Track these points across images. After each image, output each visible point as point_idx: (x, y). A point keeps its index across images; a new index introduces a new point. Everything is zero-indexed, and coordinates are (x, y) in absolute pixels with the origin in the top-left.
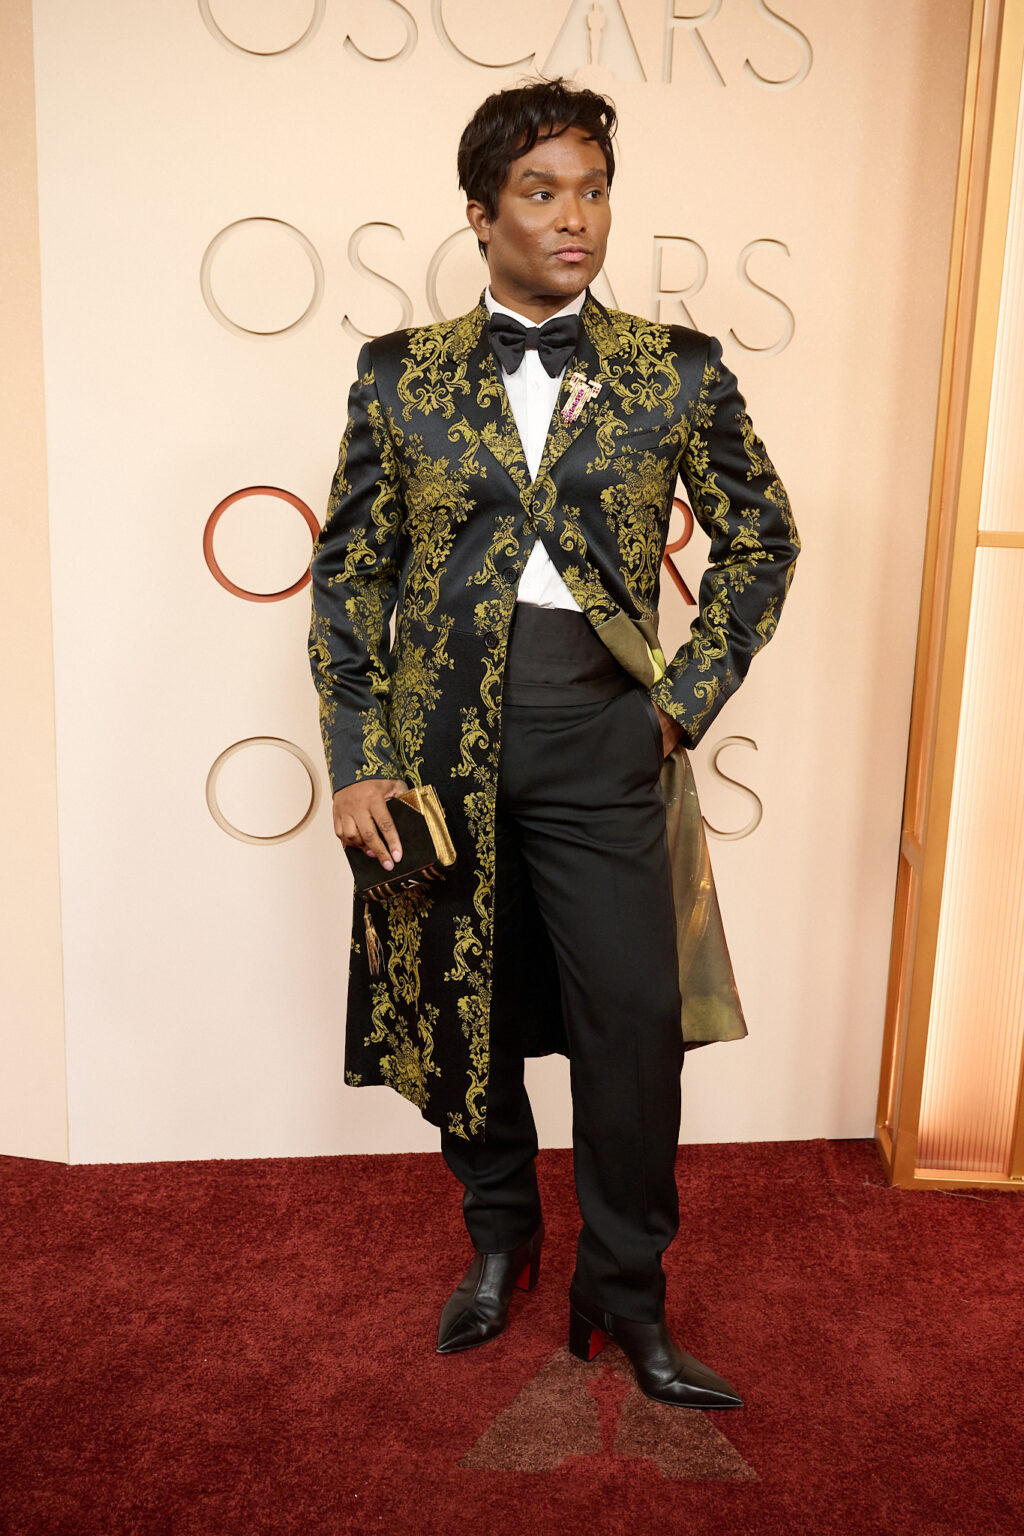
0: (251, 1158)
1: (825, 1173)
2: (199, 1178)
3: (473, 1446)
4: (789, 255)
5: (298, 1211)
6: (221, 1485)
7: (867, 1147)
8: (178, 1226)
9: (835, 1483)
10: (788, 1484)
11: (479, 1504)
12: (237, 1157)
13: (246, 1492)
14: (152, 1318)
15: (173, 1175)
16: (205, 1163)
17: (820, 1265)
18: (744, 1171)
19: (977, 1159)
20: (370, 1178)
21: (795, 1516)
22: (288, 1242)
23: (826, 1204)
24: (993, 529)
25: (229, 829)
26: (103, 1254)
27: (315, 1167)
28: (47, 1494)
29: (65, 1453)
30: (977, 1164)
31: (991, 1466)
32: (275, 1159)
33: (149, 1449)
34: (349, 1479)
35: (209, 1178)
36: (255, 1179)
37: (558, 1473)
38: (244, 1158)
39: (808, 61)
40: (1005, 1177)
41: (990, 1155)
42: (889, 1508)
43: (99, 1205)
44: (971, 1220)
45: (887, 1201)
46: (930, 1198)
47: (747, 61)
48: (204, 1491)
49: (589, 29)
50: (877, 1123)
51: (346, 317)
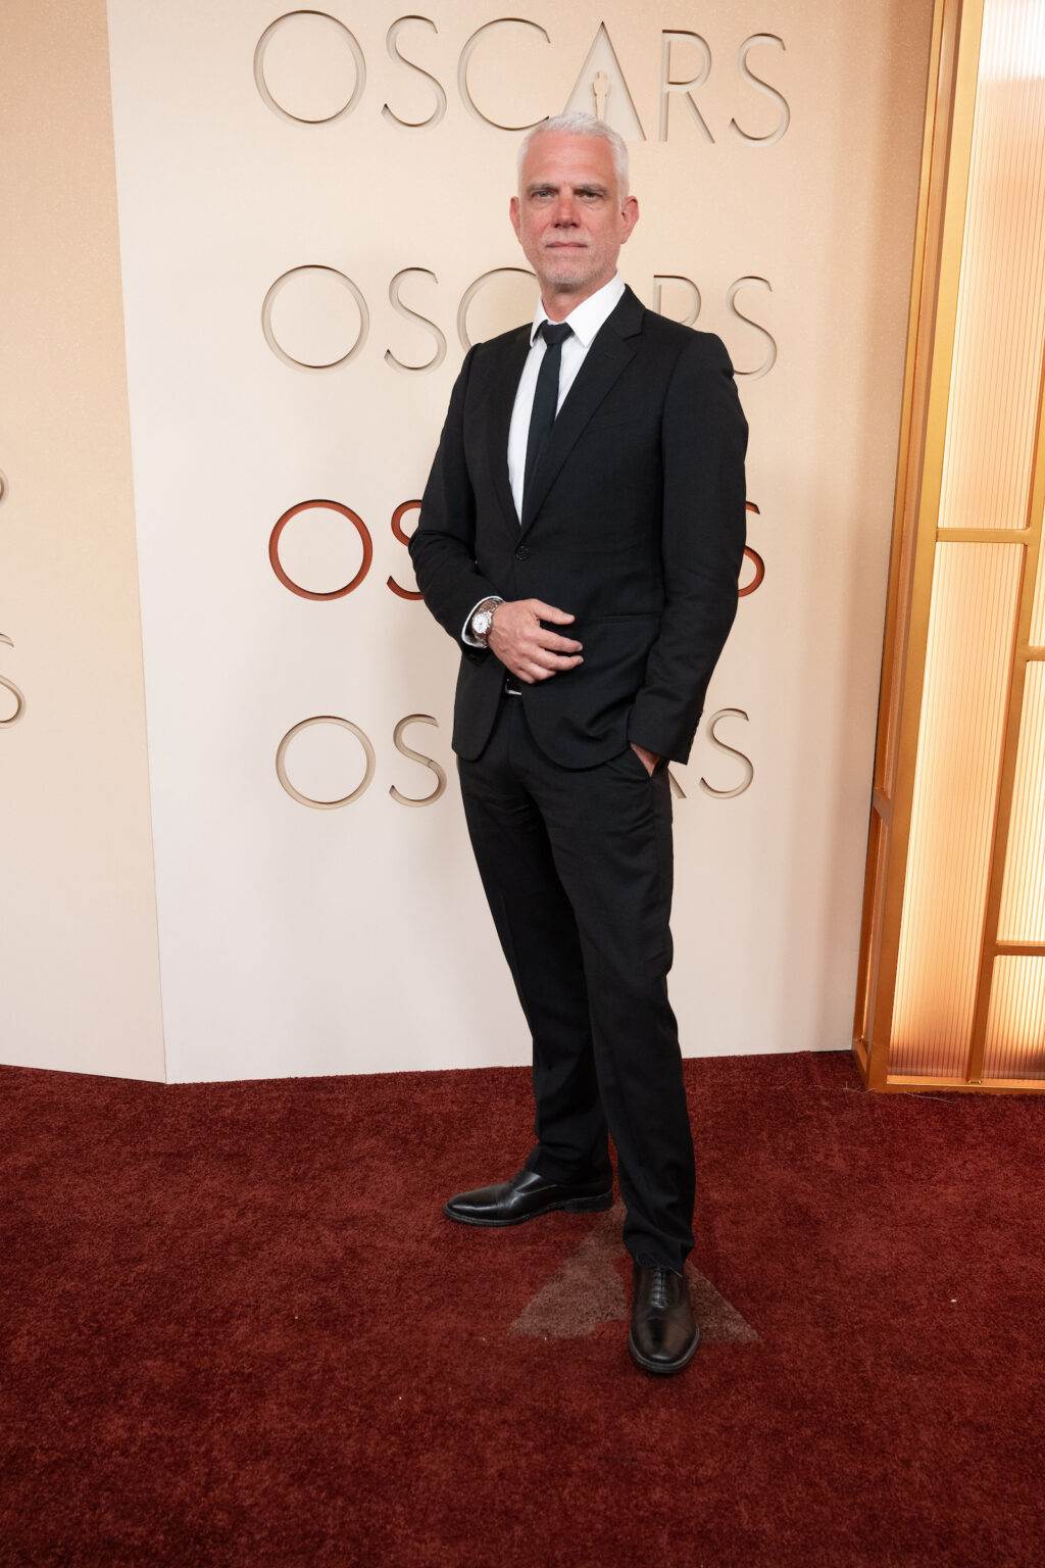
0: (322, 1076)
1: (810, 1080)
2: (277, 1095)
3: (518, 1316)
4: (770, 289)
5: (362, 1120)
6: (304, 1354)
7: (845, 1057)
8: (261, 1135)
9: (825, 1342)
10: (786, 1344)
11: (525, 1364)
12: (309, 1075)
13: (327, 1359)
14: (241, 1214)
15: (255, 1092)
16: (282, 1080)
17: (808, 1158)
18: (741, 1079)
19: (940, 1066)
20: (423, 1092)
21: (793, 1371)
22: (355, 1147)
23: (812, 1107)
24: (951, 526)
25: (298, 797)
26: (199, 1159)
27: (376, 1082)
28: (158, 1363)
29: (171, 1328)
30: (940, 1071)
31: (957, 1326)
32: (342, 1076)
33: (241, 1325)
34: (413, 1347)
35: (286, 1094)
36: (325, 1093)
37: (590, 1338)
38: (315, 1076)
39: (785, 119)
40: (965, 1081)
41: (951, 1063)
42: (872, 1363)
43: (193, 1118)
44: (936, 1118)
45: (864, 1103)
46: (900, 1099)
47: (734, 121)
48: (289, 1359)
49: (596, 95)
50: (854, 1037)
51: (388, 351)
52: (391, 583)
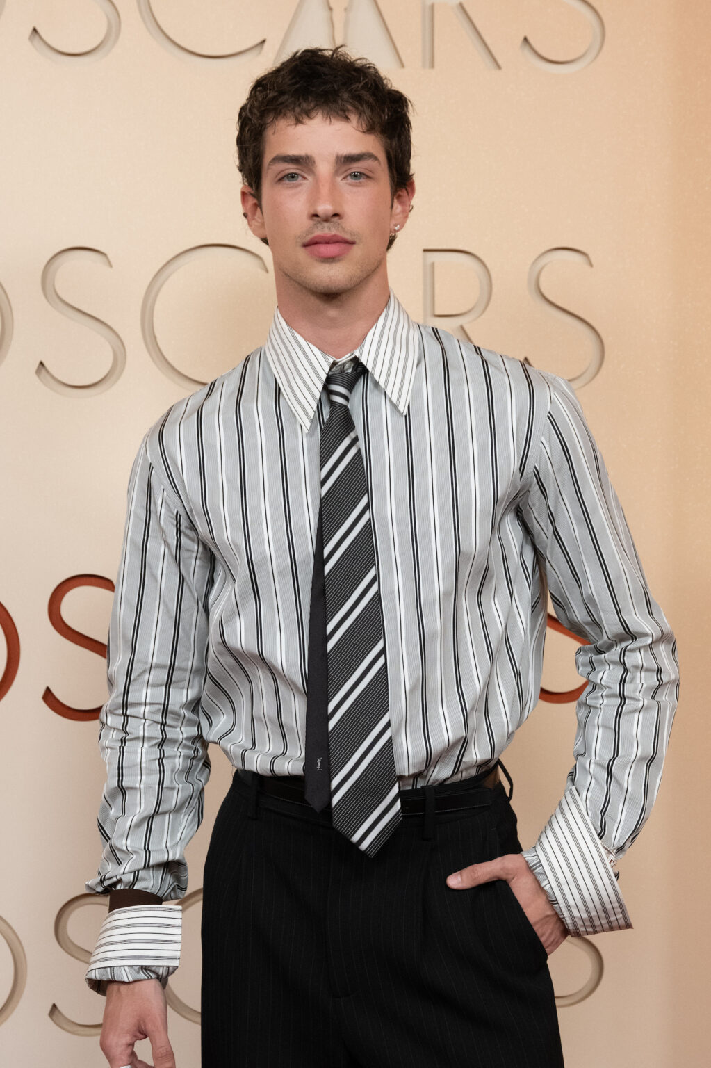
4: (591, 265)
39: (599, 38)
47: (525, 39)
49: (331, 9)
51: (41, 363)
52: (49, 697)
